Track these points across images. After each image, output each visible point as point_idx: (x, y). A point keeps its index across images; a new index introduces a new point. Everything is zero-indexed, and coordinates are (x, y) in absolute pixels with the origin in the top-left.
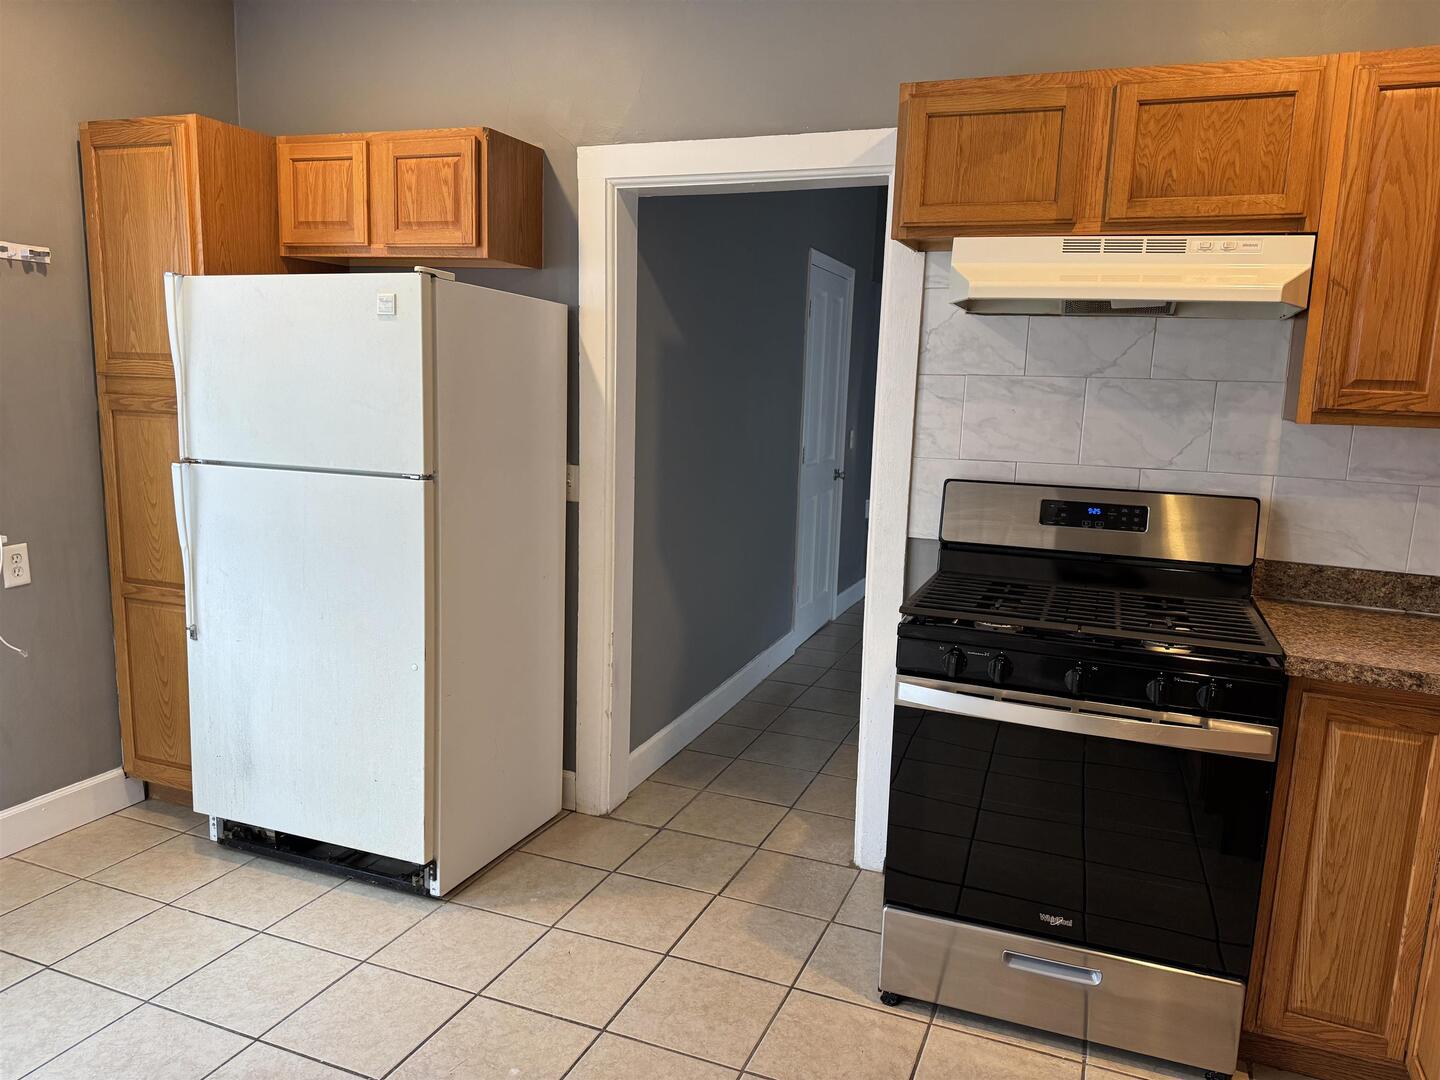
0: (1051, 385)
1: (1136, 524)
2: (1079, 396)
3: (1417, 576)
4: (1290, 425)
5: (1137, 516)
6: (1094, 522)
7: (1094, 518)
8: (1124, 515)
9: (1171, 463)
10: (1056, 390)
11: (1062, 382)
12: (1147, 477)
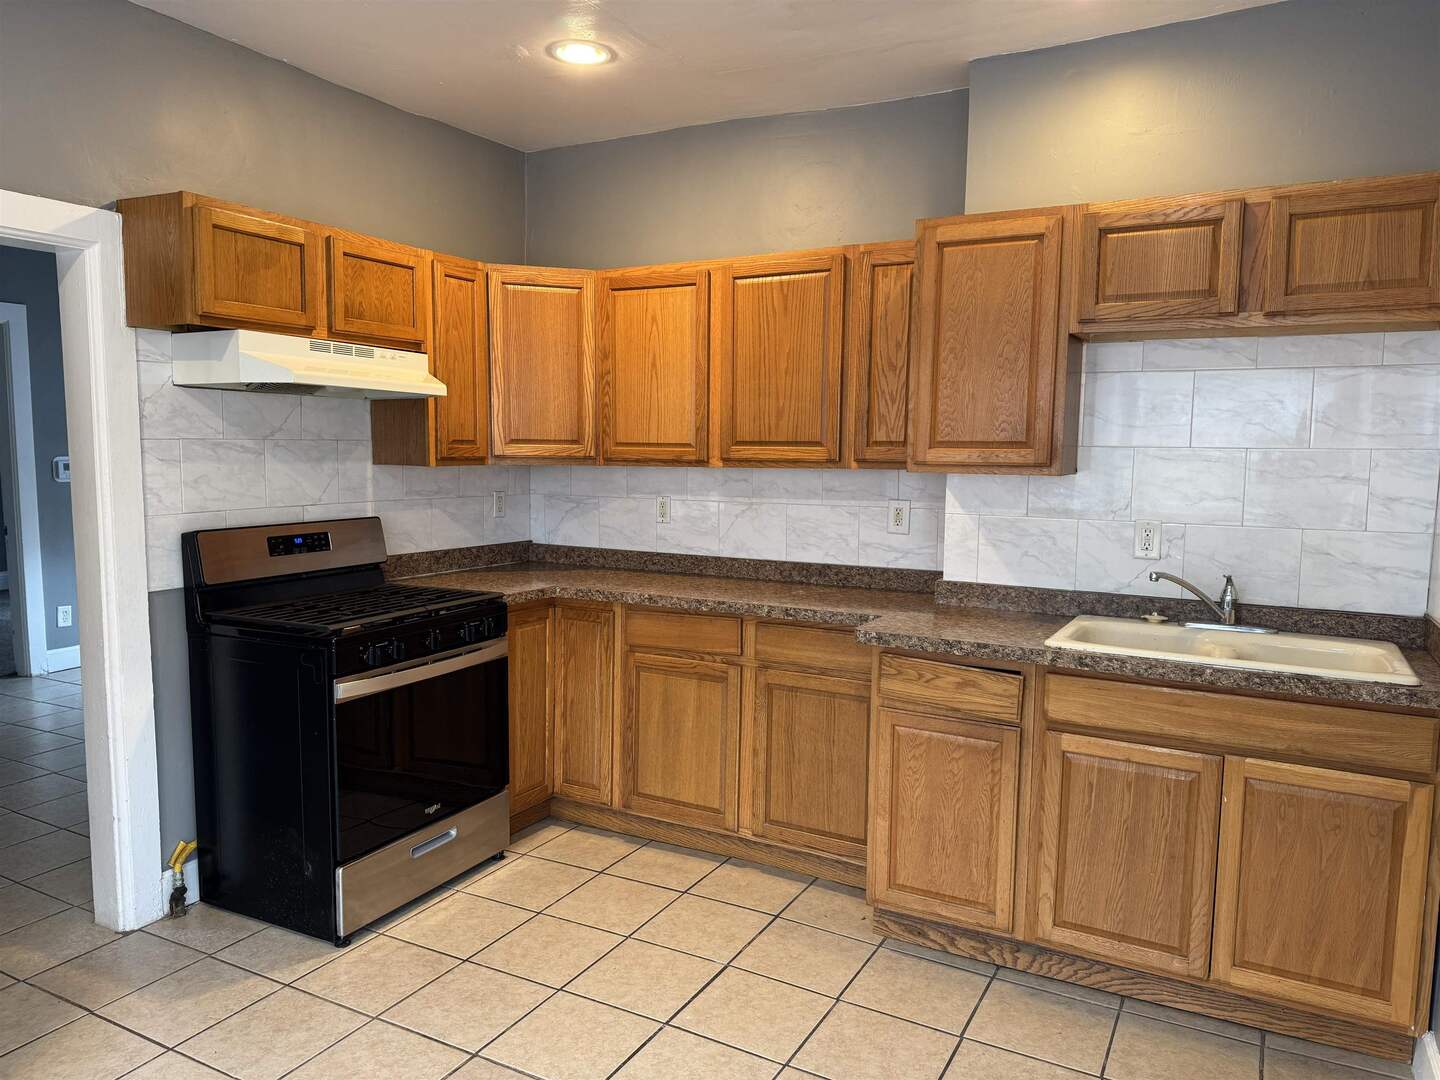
0: (242, 447)
1: (324, 545)
2: (260, 454)
3: (437, 551)
4: (377, 467)
5: (323, 539)
6: (301, 548)
7: (299, 546)
8: (316, 540)
9: (320, 500)
10: (245, 450)
11: (249, 444)
12: (308, 512)
